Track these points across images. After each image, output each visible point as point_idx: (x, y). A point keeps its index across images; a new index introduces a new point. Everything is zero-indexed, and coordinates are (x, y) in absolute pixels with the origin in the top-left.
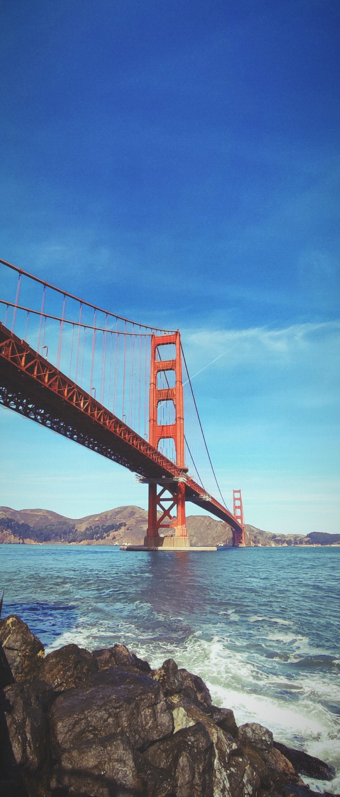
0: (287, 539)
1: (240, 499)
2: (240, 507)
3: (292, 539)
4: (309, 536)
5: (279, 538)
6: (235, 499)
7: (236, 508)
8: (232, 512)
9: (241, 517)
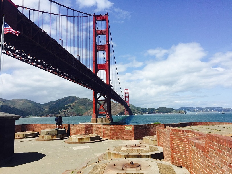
1: (128, 93)
2: (128, 97)
4: (158, 109)
5: (144, 110)
6: (125, 93)
7: (126, 97)
8: (124, 99)
9: (128, 102)
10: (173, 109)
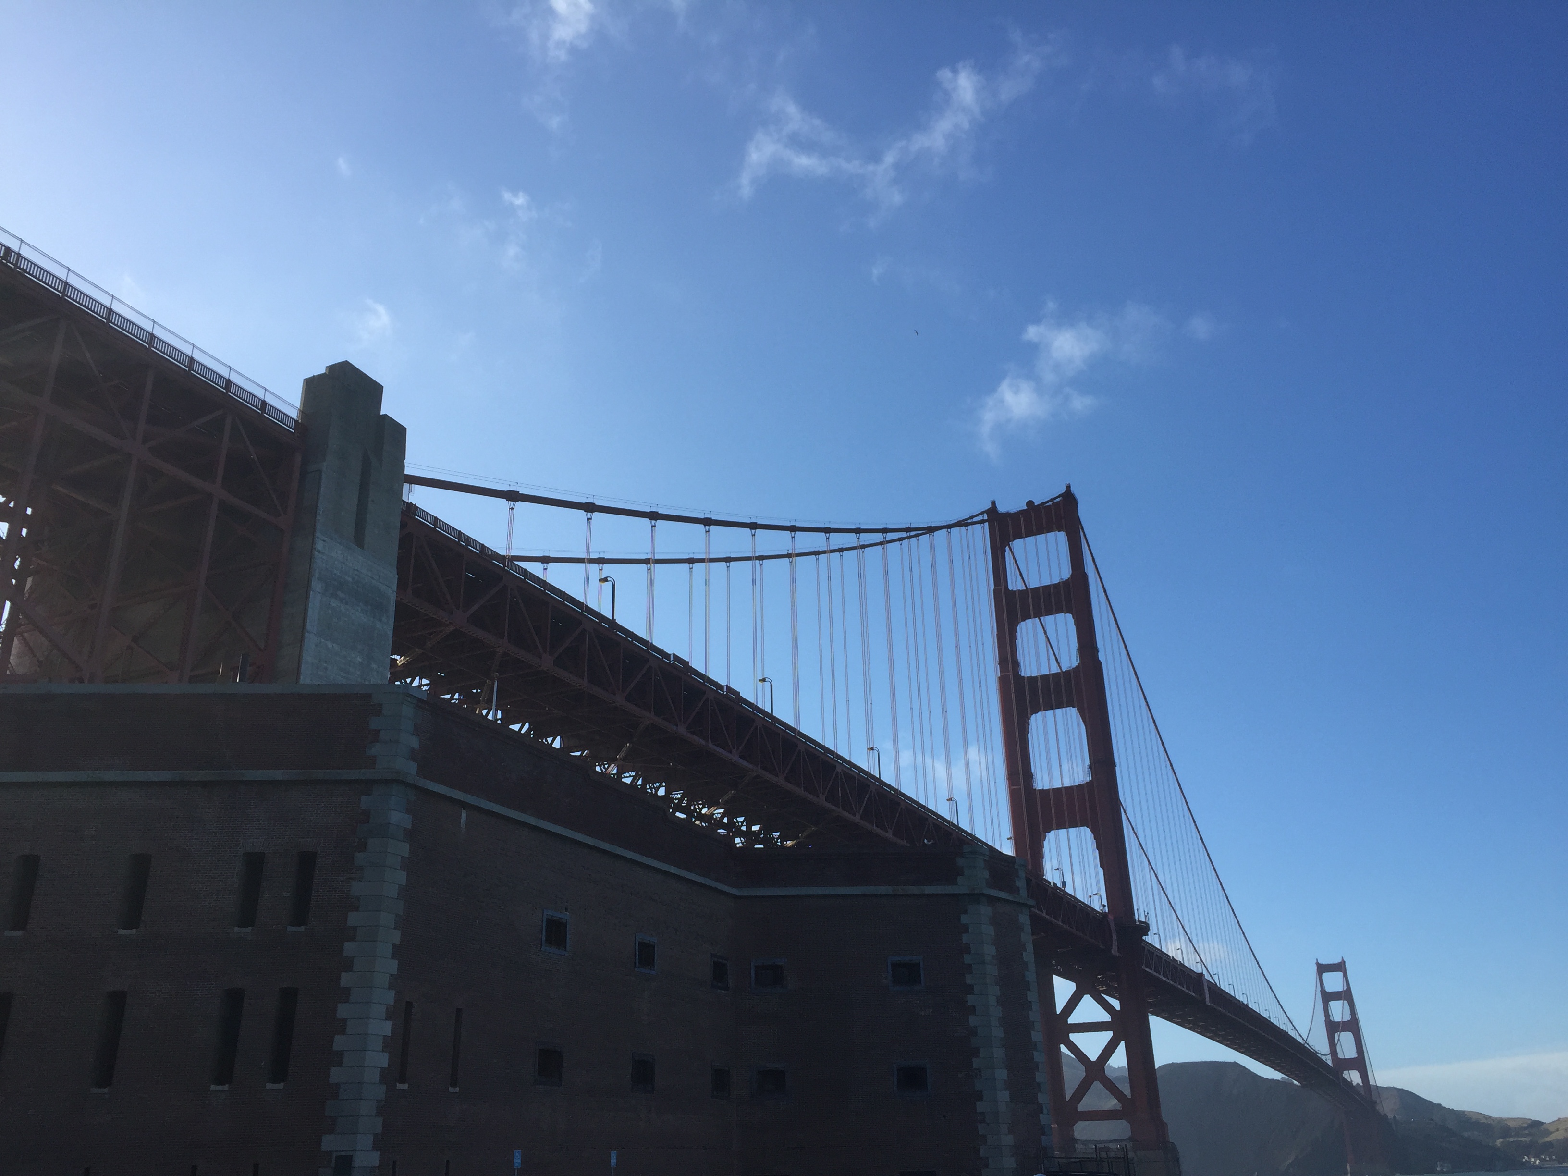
1: (1346, 995)
2: (1353, 1026)
6: (1327, 997)
7: (1333, 1028)
9: (1360, 1063)
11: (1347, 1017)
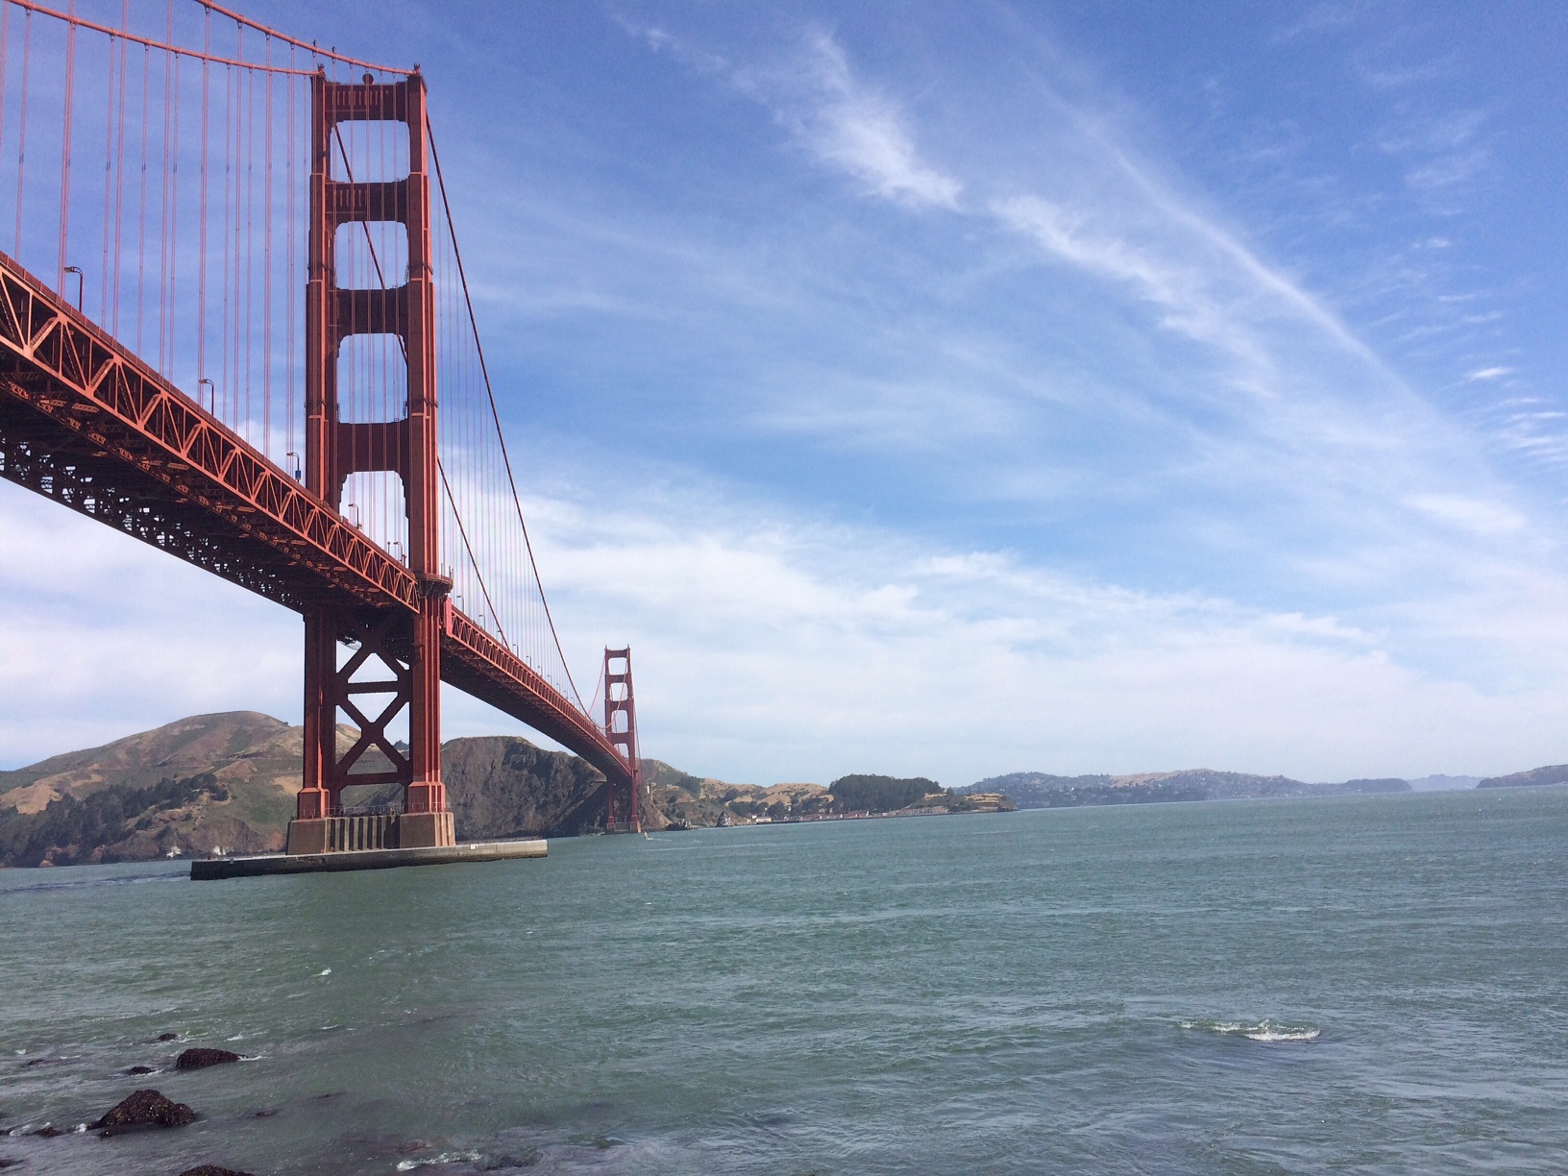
0: (771, 801)
1: (626, 679)
2: (628, 705)
3: (787, 801)
4: (838, 787)
5: (748, 799)
6: (610, 679)
7: (611, 706)
9: (628, 738)
10: (934, 787)
11: (625, 698)
